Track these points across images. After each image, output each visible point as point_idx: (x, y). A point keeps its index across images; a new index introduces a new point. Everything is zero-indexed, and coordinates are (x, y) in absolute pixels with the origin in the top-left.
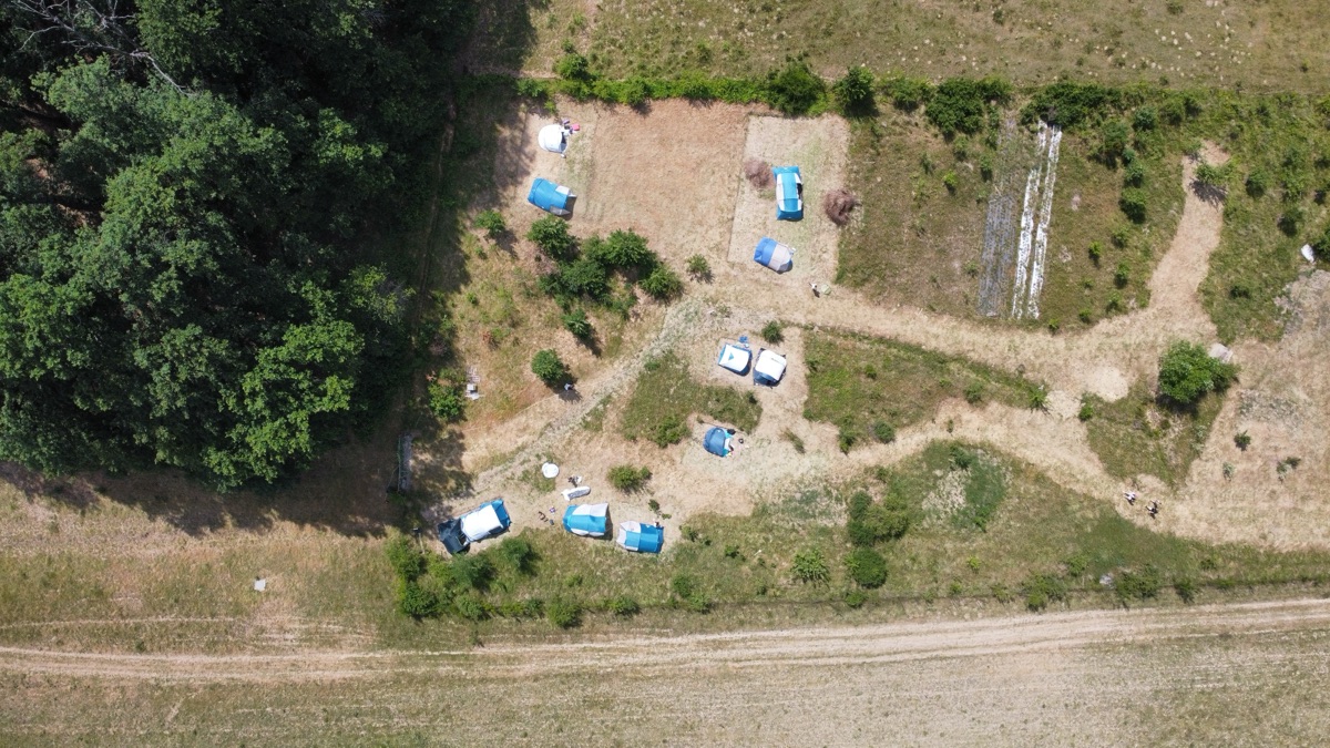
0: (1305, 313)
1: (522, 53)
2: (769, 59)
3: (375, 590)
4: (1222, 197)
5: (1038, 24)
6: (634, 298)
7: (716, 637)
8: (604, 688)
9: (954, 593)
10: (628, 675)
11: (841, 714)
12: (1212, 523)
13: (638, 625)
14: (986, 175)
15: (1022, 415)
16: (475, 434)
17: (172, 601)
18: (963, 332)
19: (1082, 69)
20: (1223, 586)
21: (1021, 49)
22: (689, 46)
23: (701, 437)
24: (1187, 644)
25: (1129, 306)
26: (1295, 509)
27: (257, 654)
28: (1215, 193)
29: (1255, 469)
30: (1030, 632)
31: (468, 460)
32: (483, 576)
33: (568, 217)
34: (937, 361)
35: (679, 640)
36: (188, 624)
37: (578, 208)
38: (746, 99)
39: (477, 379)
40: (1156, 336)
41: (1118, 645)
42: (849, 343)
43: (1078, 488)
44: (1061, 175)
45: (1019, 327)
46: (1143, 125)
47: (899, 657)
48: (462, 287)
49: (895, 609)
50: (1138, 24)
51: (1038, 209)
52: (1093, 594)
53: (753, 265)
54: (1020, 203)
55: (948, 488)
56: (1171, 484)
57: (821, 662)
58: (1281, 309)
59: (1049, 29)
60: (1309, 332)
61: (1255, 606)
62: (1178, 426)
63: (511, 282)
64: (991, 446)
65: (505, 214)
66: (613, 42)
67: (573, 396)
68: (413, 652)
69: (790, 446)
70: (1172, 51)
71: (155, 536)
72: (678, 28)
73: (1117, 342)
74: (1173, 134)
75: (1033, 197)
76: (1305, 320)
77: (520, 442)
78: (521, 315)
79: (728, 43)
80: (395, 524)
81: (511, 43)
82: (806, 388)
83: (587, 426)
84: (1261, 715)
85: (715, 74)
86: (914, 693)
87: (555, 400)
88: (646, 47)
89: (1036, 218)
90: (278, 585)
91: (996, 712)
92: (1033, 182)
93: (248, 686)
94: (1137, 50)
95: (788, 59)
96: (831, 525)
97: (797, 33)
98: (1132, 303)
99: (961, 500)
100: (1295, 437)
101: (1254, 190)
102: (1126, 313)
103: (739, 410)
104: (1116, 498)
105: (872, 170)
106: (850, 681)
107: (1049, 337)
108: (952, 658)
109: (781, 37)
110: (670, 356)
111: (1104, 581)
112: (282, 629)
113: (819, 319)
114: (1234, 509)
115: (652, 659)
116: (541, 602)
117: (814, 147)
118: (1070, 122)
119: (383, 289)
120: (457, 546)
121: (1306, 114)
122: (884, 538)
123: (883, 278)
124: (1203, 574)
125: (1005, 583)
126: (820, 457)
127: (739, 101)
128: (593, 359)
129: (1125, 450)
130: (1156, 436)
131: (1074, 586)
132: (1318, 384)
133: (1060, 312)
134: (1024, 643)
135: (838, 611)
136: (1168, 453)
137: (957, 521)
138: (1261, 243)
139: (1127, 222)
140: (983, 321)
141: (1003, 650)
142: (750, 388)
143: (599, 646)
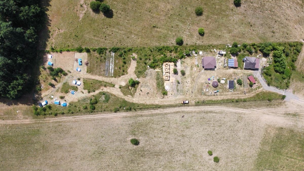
0: (149, 74)
2: (77, 46)
3: (32, 112)
4: (136, 60)
6: (62, 75)
8: (61, 123)
9: (104, 110)
10: (64, 122)
11: (91, 126)
12: (138, 101)
13: (64, 115)
14: (105, 59)
15: (111, 88)
16: (43, 93)
17: (7, 114)
18: (103, 78)
19: (116, 45)
20: (140, 109)
21: (108, 43)
22: (67, 45)
23: (71, 92)
24: (136, 116)
26: (149, 99)
27: (18, 120)
28: (135, 60)
29: (144, 94)
30: (115, 115)
31: (42, 96)
32: (45, 110)
33: (53, 66)
34: (100, 82)
35: (70, 117)
36: (9, 117)
37: (54, 65)
39: (43, 86)
40: (129, 78)
41: (127, 117)
42: (89, 80)
43: (120, 97)
44: (115, 58)
45: (111, 77)
46: (125, 52)
47: (98, 119)
48: (40, 75)
49: (97, 113)
50: (123, 39)
51: (112, 63)
52: (123, 110)
53: (76, 71)
54: (110, 62)
55: (102, 97)
56: (132, 96)
57: (88, 120)
58: (145, 74)
59: (112, 41)
60: (149, 76)
61: (145, 111)
62: (133, 89)
63: (46, 74)
64: (108, 92)
65: (45, 66)
66: (57, 45)
67: (55, 88)
68: (37, 120)
69: (82, 93)
70: (128, 42)
71: (5, 106)
72: (65, 43)
73: (124, 79)
74: (129, 53)
75: (112, 61)
77: (48, 93)
78: (48, 78)
79: (71, 44)
80: (34, 104)
81: (44, 46)
82: (84, 86)
83: (56, 91)
84: (147, 125)
85: (70, 48)
86: (100, 123)
87: (53, 88)
88: (61, 45)
89: (112, 64)
90: (20, 112)
91: (111, 126)
92: (111, 59)
93: (17, 124)
94: (124, 43)
95: (79, 46)
96: (88, 102)
97: (80, 43)
98: (125, 74)
99: (104, 99)
101: (141, 59)
103: (75, 89)
104: (125, 98)
105: (91, 59)
106: (92, 122)
107: (115, 78)
108: (105, 119)
109: (78, 43)
110: (66, 82)
111: (124, 109)
112: (21, 117)
113: (85, 77)
114: (141, 99)
115: (67, 120)
116: (52, 113)
117: (83, 56)
118: (115, 52)
119: (27, 76)
120: (41, 106)
121: (147, 49)
122: (94, 104)
123: (93, 72)
124: (138, 107)
125: (111, 109)
126: (86, 94)
127: (73, 51)
128: (57, 83)
129: (126, 92)
130: (130, 90)
131: (120, 109)
132: (151, 83)
133: (116, 75)
134: (114, 117)
135: (89, 113)
136: (132, 92)
137: (104, 101)
138: (142, 65)
139: (124, 64)
140: (106, 77)
141: (112, 118)
142: (76, 86)
143: (60, 118)
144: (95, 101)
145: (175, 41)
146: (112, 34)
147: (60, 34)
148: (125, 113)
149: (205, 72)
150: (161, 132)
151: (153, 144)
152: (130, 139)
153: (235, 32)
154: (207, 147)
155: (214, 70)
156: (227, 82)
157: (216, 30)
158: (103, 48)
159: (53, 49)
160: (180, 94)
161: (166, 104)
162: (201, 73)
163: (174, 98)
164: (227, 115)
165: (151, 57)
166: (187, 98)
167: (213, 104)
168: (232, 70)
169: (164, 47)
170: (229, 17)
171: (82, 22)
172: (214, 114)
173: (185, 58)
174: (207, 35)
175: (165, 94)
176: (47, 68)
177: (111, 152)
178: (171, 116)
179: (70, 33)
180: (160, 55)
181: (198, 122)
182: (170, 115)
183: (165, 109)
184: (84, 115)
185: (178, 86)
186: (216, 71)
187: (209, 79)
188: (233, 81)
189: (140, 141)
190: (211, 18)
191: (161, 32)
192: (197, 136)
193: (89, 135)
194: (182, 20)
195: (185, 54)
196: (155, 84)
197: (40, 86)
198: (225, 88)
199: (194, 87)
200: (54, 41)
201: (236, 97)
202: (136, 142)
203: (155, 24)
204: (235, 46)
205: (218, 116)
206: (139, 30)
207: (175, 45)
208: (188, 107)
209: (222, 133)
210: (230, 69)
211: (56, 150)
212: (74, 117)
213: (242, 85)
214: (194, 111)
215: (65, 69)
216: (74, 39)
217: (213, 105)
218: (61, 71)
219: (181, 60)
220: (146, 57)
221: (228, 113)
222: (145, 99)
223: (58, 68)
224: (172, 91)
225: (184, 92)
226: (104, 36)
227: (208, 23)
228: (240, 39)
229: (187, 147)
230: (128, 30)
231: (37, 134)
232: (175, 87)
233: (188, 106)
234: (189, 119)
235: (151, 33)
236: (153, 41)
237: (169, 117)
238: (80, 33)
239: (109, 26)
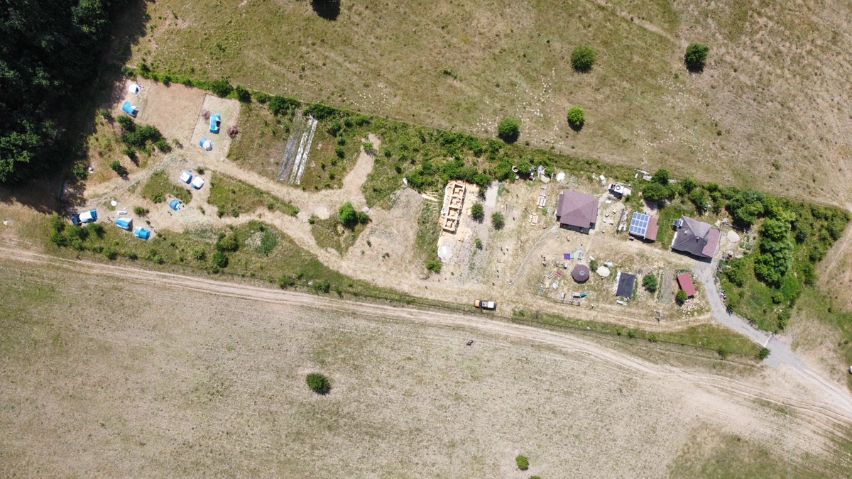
0: (401, 202)
1: (125, 58)
2: (215, 76)
3: (45, 232)
4: (375, 155)
5: (315, 82)
6: (154, 149)
7: (164, 274)
8: (121, 284)
9: (253, 275)
10: (130, 281)
11: (205, 311)
12: (354, 271)
13: (136, 264)
14: (288, 131)
15: (287, 218)
16: (90, 185)
18: (270, 184)
19: (329, 100)
20: (355, 295)
21: (308, 89)
22: (188, 67)
23: (169, 203)
24: (339, 313)
25: (334, 187)
26: (387, 272)
28: (372, 153)
29: (374, 254)
30: (280, 297)
31: (86, 194)
32: (83, 235)
33: (135, 117)
34: (259, 193)
35: (151, 272)
37: (139, 115)
38: (205, 89)
39: (94, 167)
40: (343, 199)
41: (314, 308)
42: (228, 180)
43: (305, 248)
44: (315, 136)
45: (292, 186)
46: (348, 125)
47: (229, 295)
48: (94, 134)
49: (230, 277)
50: (352, 88)
51: (305, 146)
52: (306, 287)
53: (198, 146)
54: (299, 143)
55: (255, 238)
56: (341, 254)
57: (200, 290)
58: (392, 199)
59: (319, 84)
60: (401, 209)
61: (367, 304)
62: (347, 233)
63: (110, 136)
64: (275, 226)
65: (113, 112)
66: (160, 60)
67: (126, 178)
68: (55, 257)
69: (199, 211)
70: (363, 100)
72: (184, 60)
73: (328, 199)
74: (359, 129)
75: (304, 142)
76: (400, 205)
77: (105, 191)
78: (113, 147)
79: (202, 68)
80: (56, 212)
81: (123, 54)
82: (209, 192)
83: (129, 190)
84: (363, 346)
85: (195, 77)
86: (233, 309)
87: (120, 179)
88: (172, 64)
89: (304, 149)
90: (12, 224)
91: (263, 323)
92: (305, 136)
94: (350, 97)
95: (222, 78)
96: (211, 242)
97: (227, 69)
98: (336, 186)
99: (259, 243)
100: (391, 246)
101: (388, 155)
102: (333, 189)
103: (184, 195)
104: (319, 254)
105: (247, 121)
106: (210, 300)
107: (302, 192)
108: (249, 299)
109: (221, 69)
110: (163, 172)
111: (310, 283)
112: (11, 240)
113: (219, 169)
114: (364, 268)
115: (140, 277)
116: (103, 249)
117: (228, 110)
118: (321, 118)
119: (53, 127)
120: (77, 223)
121: (411, 131)
122: (229, 250)
123: (244, 160)
124: (348, 288)
125: (273, 276)
126: (210, 218)
127: (202, 89)
128: (135, 167)
129: (325, 238)
130: (339, 235)
131: (299, 283)
132: (402, 228)
133: (308, 184)
134: (277, 300)
135: (209, 273)
136: (342, 242)
137: (257, 250)
138: (388, 174)
139: (337, 157)
140: (278, 182)
141: (269, 301)
142: (189, 189)
143: (121, 268)
144: (233, 242)
145: (495, 128)
146: (324, 65)
147: (174, 32)
148: (308, 295)
149: (560, 233)
150: (398, 372)
151: (369, 401)
152: (308, 371)
153: (671, 140)
154: (516, 445)
155: (588, 234)
156: (616, 276)
157: (618, 123)
158: (290, 100)
159: (145, 69)
160: (478, 278)
161: (430, 297)
162: (548, 232)
163: (456, 286)
164: (595, 366)
165: (419, 157)
166: (495, 293)
167: (561, 327)
168: (637, 245)
169: (461, 137)
170: (662, 94)
171: (247, 12)
172: (559, 357)
173: (513, 181)
174: (591, 130)
175: (435, 268)
176: (116, 119)
177: (245, 396)
178: (436, 336)
179: (205, 34)
180: (445, 156)
181: (510, 368)
182: (434, 329)
183: (425, 310)
184: (191, 276)
185: (475, 253)
186: (592, 237)
187: (567, 256)
188: (633, 277)
189: (333, 385)
190: (611, 86)
191: (462, 92)
192: (497, 407)
193: (194, 333)
194: (531, 73)
195: (516, 171)
196: (412, 235)
197: (85, 165)
198: (607, 290)
199: (520, 269)
200: (153, 46)
201: (630, 323)
202: (321, 385)
203: (449, 67)
204: (662, 179)
205: (568, 365)
206: (401, 71)
207: (494, 137)
208: (489, 321)
209: (569, 414)
210: (632, 240)
211: (89, 355)
212: (162, 274)
213: (657, 292)
214: (505, 334)
215: (167, 133)
217: (563, 329)
218: (154, 135)
219: (500, 183)
220: (406, 153)
221: (598, 362)
222: (375, 269)
223: (147, 125)
224: (454, 265)
226: (299, 66)
227: (600, 97)
228: (679, 164)
229: (462, 431)
230: (373, 66)
231: (46, 298)
232: (466, 255)
233: (492, 319)
234: (487, 354)
235: (434, 88)
236: (434, 112)
237: (431, 337)
238: (232, 43)
239: (319, 41)
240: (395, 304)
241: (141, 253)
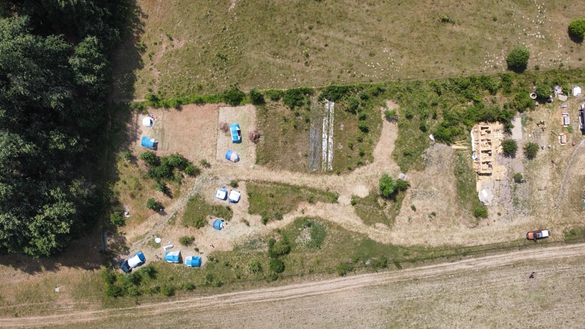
0: (433, 159)
2: (224, 87)
3: (99, 288)
4: (397, 121)
5: (322, 65)
6: (183, 176)
7: (225, 295)
8: (185, 316)
9: (311, 272)
10: (194, 311)
11: (274, 319)
12: (406, 239)
13: (196, 293)
14: (308, 121)
15: (329, 206)
16: (130, 229)
17: (26, 298)
18: (305, 177)
19: (339, 79)
20: (413, 261)
21: (316, 74)
22: (195, 84)
23: (212, 224)
25: (366, 163)
26: (437, 231)
27: (59, 314)
28: (393, 119)
29: (420, 217)
30: (342, 284)
31: (128, 239)
32: (137, 280)
33: (156, 149)
34: (296, 189)
35: (211, 297)
36: (33, 306)
37: (159, 146)
38: (217, 102)
39: (128, 210)
40: (378, 172)
41: (376, 286)
42: (263, 185)
43: (353, 230)
44: (335, 118)
45: (325, 174)
46: (365, 98)
47: (293, 297)
49: (290, 280)
50: (359, 61)
51: (328, 130)
52: (364, 268)
53: (225, 160)
54: (322, 129)
55: (304, 234)
56: (389, 225)
57: (264, 301)
58: (424, 158)
59: (326, 66)
60: (435, 166)
61: (426, 267)
62: (389, 204)
63: (137, 175)
64: (320, 218)
65: (133, 151)
66: (166, 86)
67: (163, 213)
68: (115, 309)
69: (244, 224)
70: (372, 70)
71: (18, 275)
72: (190, 79)
73: (363, 176)
74: (376, 99)
75: (326, 127)
76: (433, 162)
77: (146, 231)
78: (142, 186)
79: (208, 82)
80: (104, 265)
81: (128, 90)
82: (248, 203)
83: (170, 223)
84: (432, 307)
85: (204, 94)
86: (300, 310)
87: (157, 215)
88: (178, 86)
89: (328, 134)
90: (64, 289)
91: (332, 314)
92: (325, 121)
93: (57, 326)
94: (359, 70)
95: (231, 86)
96: (262, 251)
97: (233, 76)
98: (367, 161)
99: (310, 238)
100: (434, 204)
101: (409, 117)
102: (365, 165)
103: (225, 213)
104: (369, 232)
105: (266, 122)
106: (276, 307)
107: (337, 176)
108: (313, 295)
109: (227, 78)
110: (198, 196)
111: (367, 263)
112: (67, 305)
113: (251, 177)
114: (414, 233)
115: (202, 305)
116: (159, 288)
117: (244, 116)
118: (337, 99)
119: (83, 187)
120: (127, 270)
121: (426, 87)
122: (282, 254)
123: (273, 161)
124: (404, 257)
125: (330, 267)
126: (256, 227)
127: (214, 103)
128: (170, 199)
129: (370, 215)
130: (381, 208)
131: (356, 266)
132: (440, 184)
133: (340, 167)
134: (340, 288)
135: (268, 282)
136: (387, 214)
137: (309, 246)
138: (414, 135)
139: (362, 133)
140: (312, 173)
141: (332, 291)
142: (228, 205)
143: (182, 301)
144: (286, 246)
145: (503, 61)
146: (326, 45)
147: (173, 54)
148: (368, 275)
150: (471, 323)
158: (301, 90)
159: (154, 99)
160: (524, 211)
161: (484, 243)
162: (577, 148)
163: (505, 225)
165: (439, 110)
166: (543, 222)
169: (473, 79)
171: (238, 14)
173: (532, 109)
175: (482, 214)
176: (139, 157)
178: (499, 278)
179: (203, 48)
180: (463, 102)
181: (575, 288)
182: (495, 272)
183: (482, 256)
184: (251, 289)
185: (515, 188)
191: (463, 35)
195: (534, 98)
196: (451, 187)
197: (119, 211)
199: (561, 191)
200: (156, 73)
203: (446, 14)
206: (401, 31)
207: (504, 70)
208: (545, 249)
212: (223, 295)
214: (562, 257)
215: (191, 156)
216: (214, 65)
218: (183, 164)
219: (522, 114)
220: (425, 110)
222: (425, 231)
224: (498, 205)
225: (533, 206)
226: (302, 53)
230: (373, 34)
232: (506, 192)
233: (546, 247)
234: (550, 281)
235: (436, 39)
236: (442, 62)
237: (495, 280)
238: (231, 49)
239: (316, 23)
240: (452, 259)
241: (198, 281)
